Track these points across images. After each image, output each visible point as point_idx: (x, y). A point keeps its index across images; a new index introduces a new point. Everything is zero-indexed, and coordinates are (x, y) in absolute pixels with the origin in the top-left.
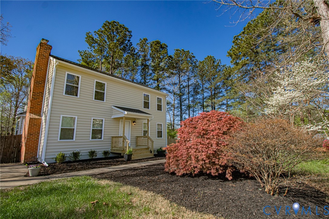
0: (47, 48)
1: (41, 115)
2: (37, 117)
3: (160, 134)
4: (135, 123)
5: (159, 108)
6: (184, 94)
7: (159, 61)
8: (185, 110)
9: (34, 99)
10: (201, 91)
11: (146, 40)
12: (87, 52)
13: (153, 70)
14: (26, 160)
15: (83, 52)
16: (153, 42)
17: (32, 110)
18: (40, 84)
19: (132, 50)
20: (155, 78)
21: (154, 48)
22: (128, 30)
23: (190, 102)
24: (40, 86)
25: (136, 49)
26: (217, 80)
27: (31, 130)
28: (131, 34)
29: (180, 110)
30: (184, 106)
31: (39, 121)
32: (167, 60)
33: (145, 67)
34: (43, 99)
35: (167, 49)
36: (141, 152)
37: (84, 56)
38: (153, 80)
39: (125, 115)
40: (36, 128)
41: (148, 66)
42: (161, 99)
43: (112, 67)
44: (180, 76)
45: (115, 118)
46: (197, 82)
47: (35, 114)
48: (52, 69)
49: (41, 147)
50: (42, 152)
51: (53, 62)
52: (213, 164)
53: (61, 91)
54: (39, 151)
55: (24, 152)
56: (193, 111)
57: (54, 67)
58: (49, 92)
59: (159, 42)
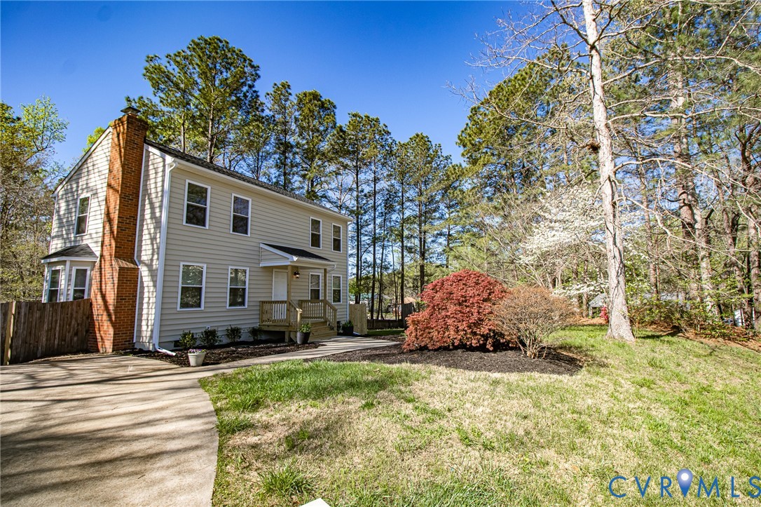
0: (139, 127)
1: (136, 261)
2: (131, 265)
3: (337, 295)
4: (298, 276)
5: (337, 245)
6: (365, 212)
7: (320, 140)
8: (368, 244)
9: (121, 230)
10: (399, 205)
11: (286, 86)
14: (116, 347)
16: (305, 94)
17: (119, 252)
18: (131, 199)
21: (309, 109)
22: (252, 64)
23: (377, 227)
24: (130, 204)
25: (265, 105)
26: (433, 187)
27: (122, 291)
28: (258, 72)
29: (356, 243)
30: (366, 235)
31: (135, 272)
33: (285, 147)
34: (135, 230)
35: (334, 114)
39: (292, 262)
40: (131, 286)
41: (291, 145)
42: (340, 227)
44: (359, 172)
45: (265, 267)
46: (393, 186)
47: (125, 261)
48: (160, 174)
49: (144, 323)
50: (152, 331)
51: (161, 160)
52: (475, 334)
53: (180, 217)
54: (140, 331)
55: (111, 331)
56: (383, 247)
57: (168, 170)
58: (155, 218)
59: (317, 96)
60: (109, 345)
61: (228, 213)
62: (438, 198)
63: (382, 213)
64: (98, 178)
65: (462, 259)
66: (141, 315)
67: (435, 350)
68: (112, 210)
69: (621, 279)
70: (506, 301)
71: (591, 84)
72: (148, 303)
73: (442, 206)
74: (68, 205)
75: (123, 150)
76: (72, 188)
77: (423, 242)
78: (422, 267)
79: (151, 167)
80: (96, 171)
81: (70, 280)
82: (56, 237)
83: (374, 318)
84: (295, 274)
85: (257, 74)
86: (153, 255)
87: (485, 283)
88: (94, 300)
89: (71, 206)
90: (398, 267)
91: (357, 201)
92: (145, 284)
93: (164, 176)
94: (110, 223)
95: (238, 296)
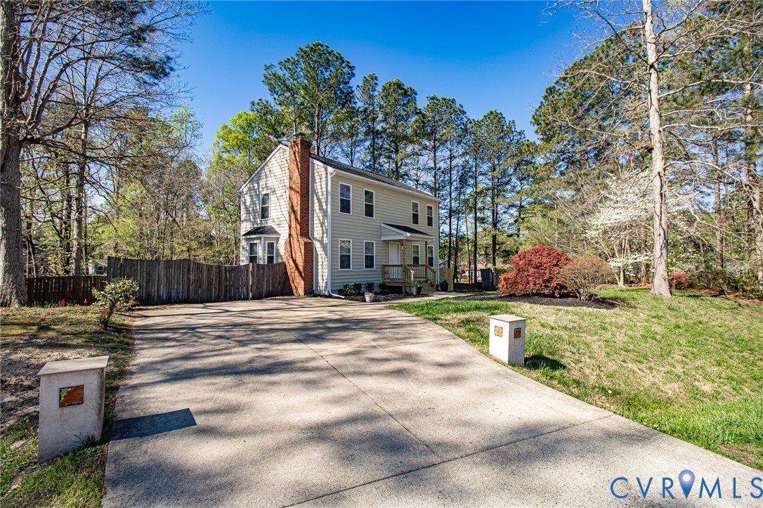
1: (310, 237)
2: (310, 241)
5: (430, 222)
8: (446, 217)
11: (374, 78)
16: (389, 84)
18: (305, 197)
22: (349, 65)
28: (353, 71)
30: (444, 209)
31: (313, 246)
35: (415, 99)
39: (406, 237)
40: (310, 254)
42: (431, 208)
45: (384, 241)
47: (306, 237)
48: (324, 179)
49: (320, 278)
50: (326, 283)
51: (323, 169)
52: (547, 286)
53: (337, 208)
54: (317, 283)
55: (302, 282)
56: (458, 219)
57: (329, 177)
58: (323, 209)
59: (400, 85)
60: (301, 291)
61: (362, 203)
62: (511, 171)
63: (457, 188)
64: (274, 180)
65: (535, 230)
66: (317, 272)
67: (521, 296)
68: (295, 204)
69: (664, 251)
70: (568, 266)
71: (649, 97)
72: (322, 265)
73: (514, 179)
74: (252, 199)
75: (299, 164)
76: (254, 187)
77: (495, 213)
78: (494, 237)
79: (316, 174)
80: (272, 175)
81: (264, 250)
82: (245, 220)
84: (403, 245)
85: (352, 73)
86: (323, 234)
87: (555, 254)
88: (287, 263)
89: (255, 199)
90: (472, 236)
91: (435, 177)
92: (319, 253)
93: (327, 181)
94: (294, 213)
95: (369, 262)
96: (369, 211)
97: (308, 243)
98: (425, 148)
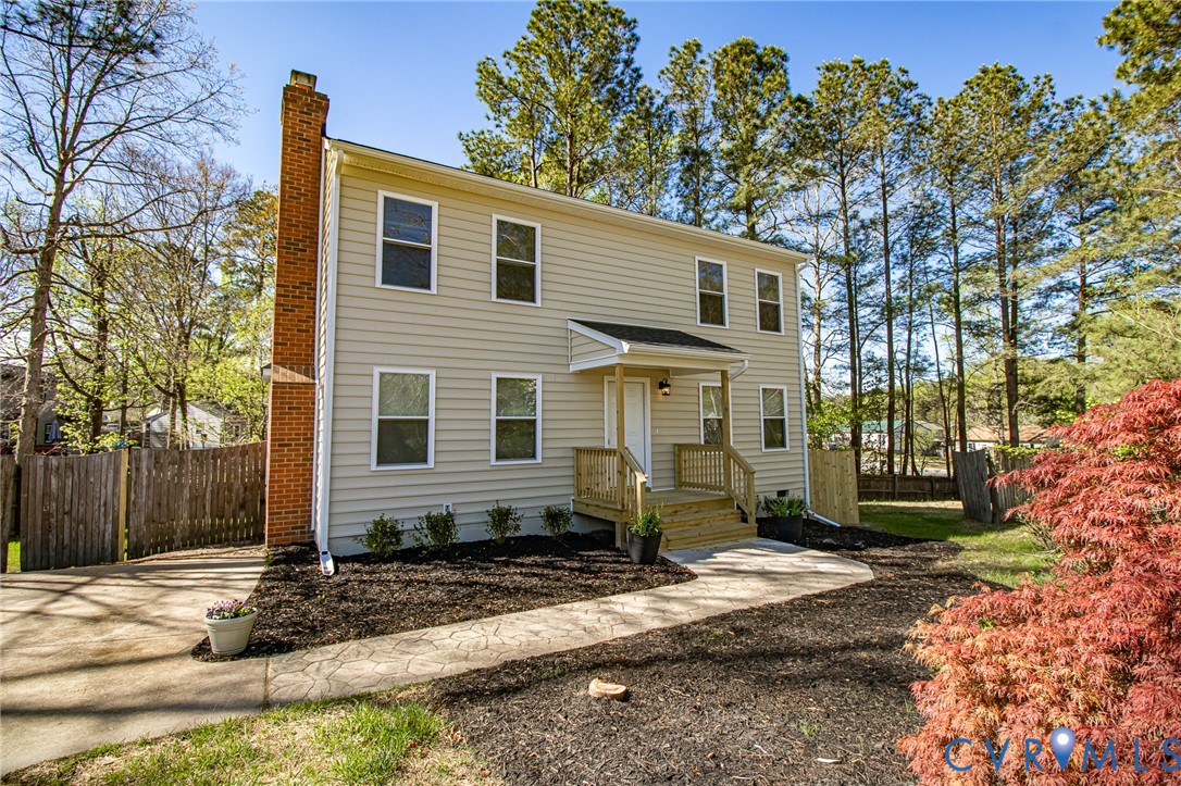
0: (308, 105)
1: (313, 369)
2: (300, 378)
3: (775, 433)
4: (667, 390)
5: (770, 318)
6: (864, 258)
7: (755, 126)
8: (873, 323)
9: (284, 310)
10: (945, 234)
11: (694, 48)
12: (488, 136)
13: (728, 167)
14: (274, 539)
15: (473, 136)
16: (725, 50)
17: (281, 354)
18: (300, 250)
19: (643, 101)
20: (741, 200)
21: (731, 73)
22: (623, 17)
23: (894, 287)
24: (299, 259)
25: (658, 92)
26: (1035, 175)
27: (281, 429)
29: (848, 324)
30: (867, 305)
31: (308, 393)
32: (786, 116)
33: (695, 158)
34: (315, 308)
35: (785, 71)
36: (699, 516)
37: (479, 151)
38: (730, 209)
39: (623, 355)
40: (300, 419)
41: (705, 153)
42: (776, 278)
43: (571, 180)
44: (847, 181)
45: (582, 373)
46: (928, 197)
47: (292, 369)
53: (367, 271)
54: (315, 508)
56: (910, 328)
59: (749, 46)
61: (485, 258)
63: (903, 256)
73: (1059, 222)
77: (1010, 307)
78: (1011, 365)
83: (897, 470)
84: (662, 386)
86: (324, 353)
90: (949, 368)
92: (320, 415)
95: (516, 438)
96: (516, 282)
97: (292, 385)
98: (812, 173)
